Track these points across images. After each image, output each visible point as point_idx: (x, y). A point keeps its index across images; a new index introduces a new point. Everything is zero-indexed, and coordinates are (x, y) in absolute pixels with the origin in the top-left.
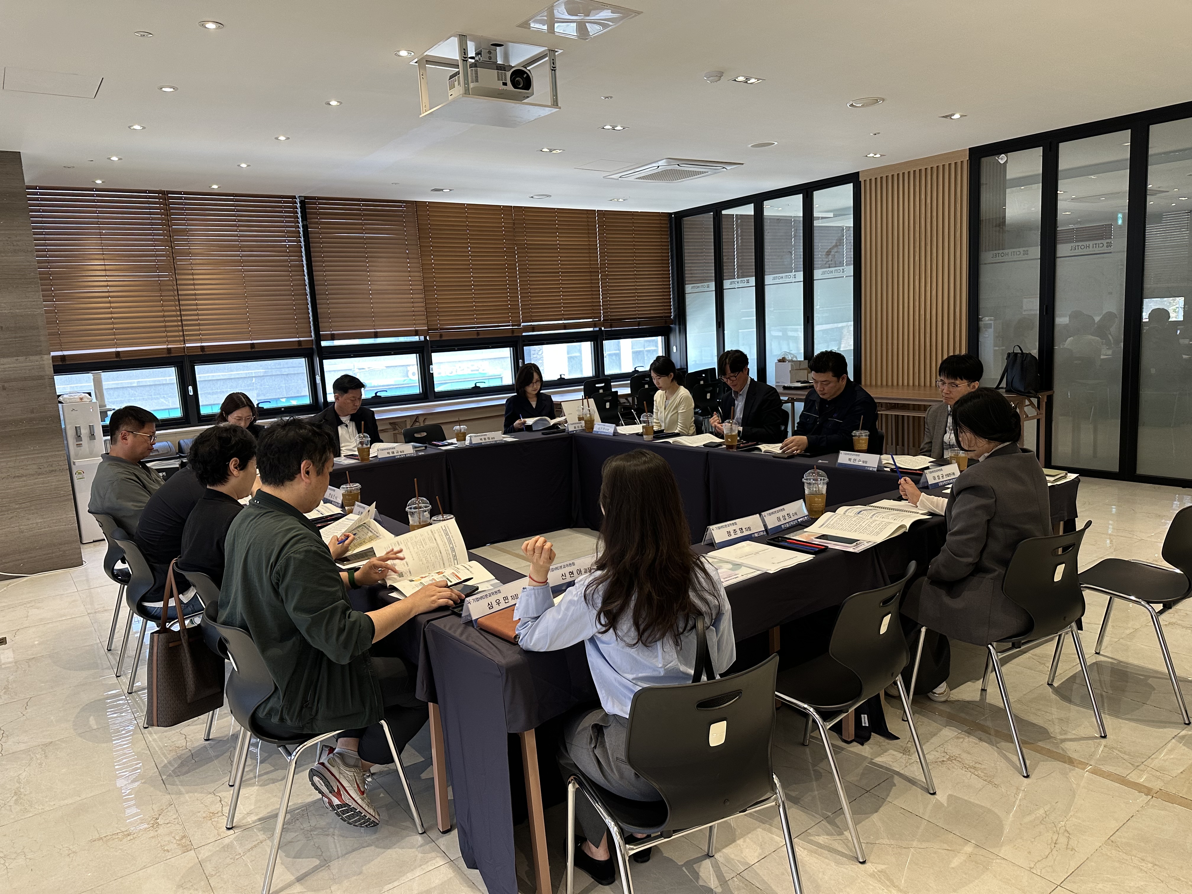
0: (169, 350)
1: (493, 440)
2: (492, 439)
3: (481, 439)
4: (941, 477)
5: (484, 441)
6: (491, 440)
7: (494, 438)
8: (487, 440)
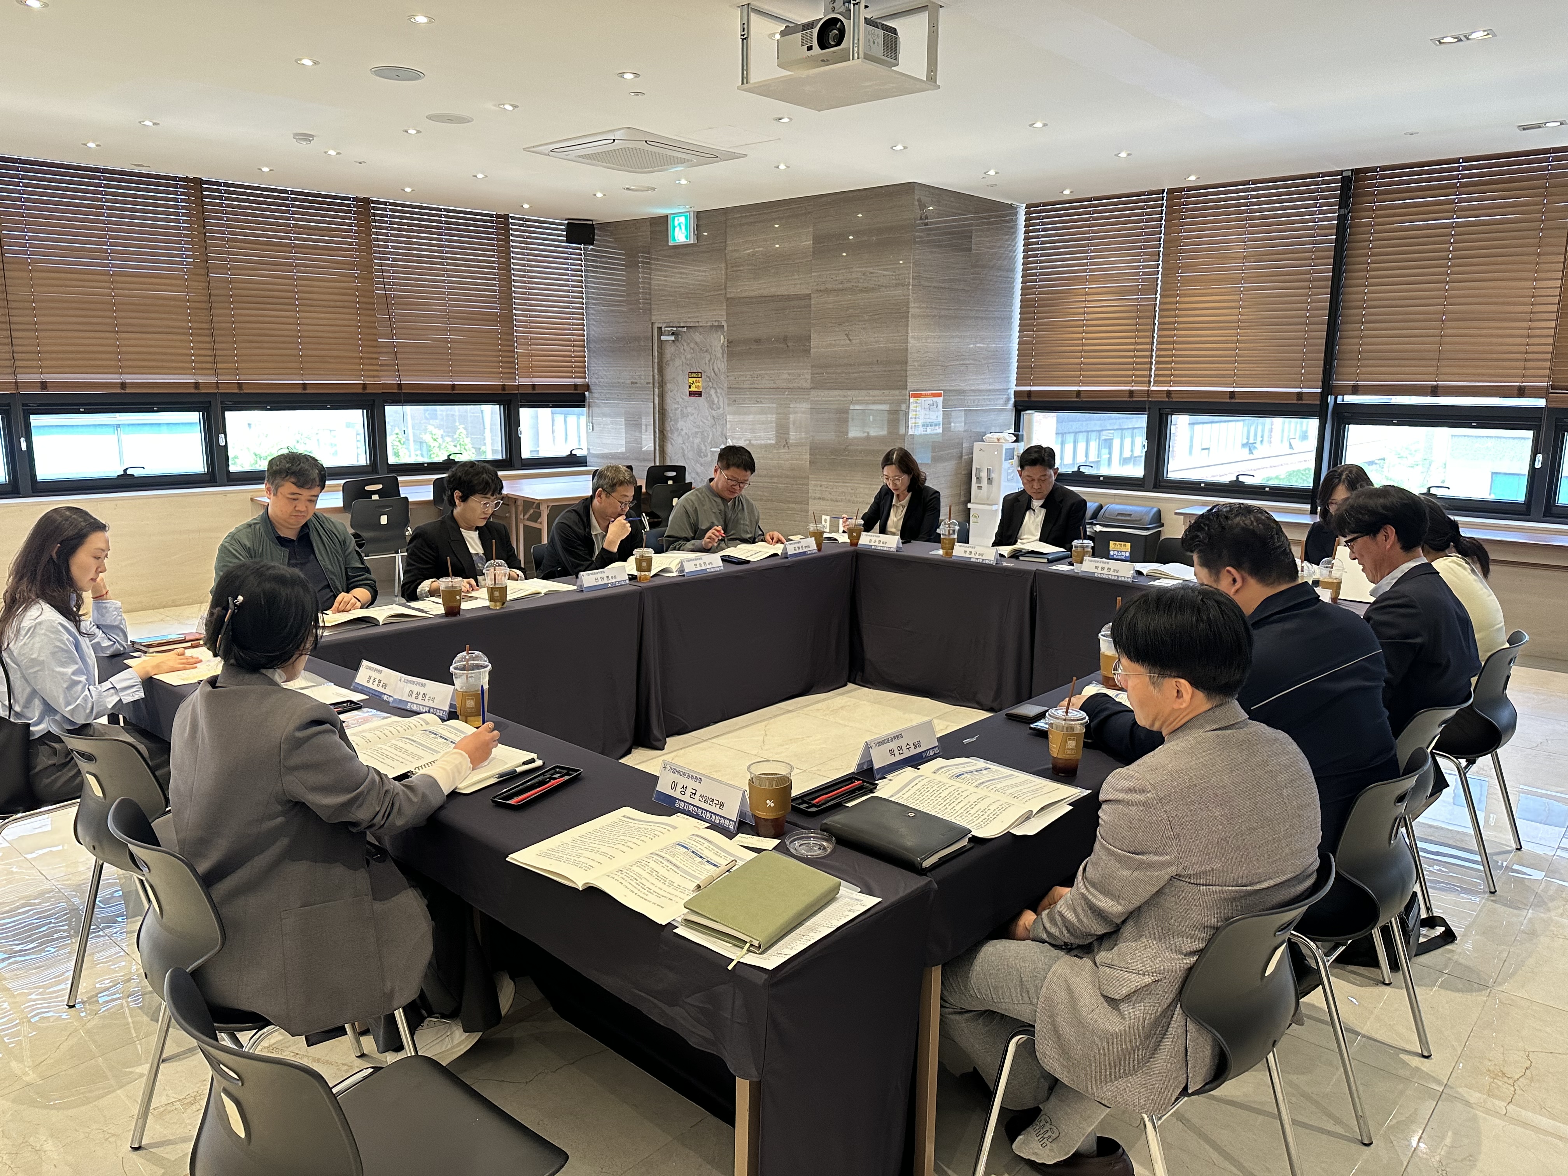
0: (1131, 392)
1: (1115, 574)
2: (1114, 571)
3: (1097, 568)
4: (688, 793)
5: (1099, 571)
6: (1111, 573)
7: (1117, 571)
8: (1105, 571)
